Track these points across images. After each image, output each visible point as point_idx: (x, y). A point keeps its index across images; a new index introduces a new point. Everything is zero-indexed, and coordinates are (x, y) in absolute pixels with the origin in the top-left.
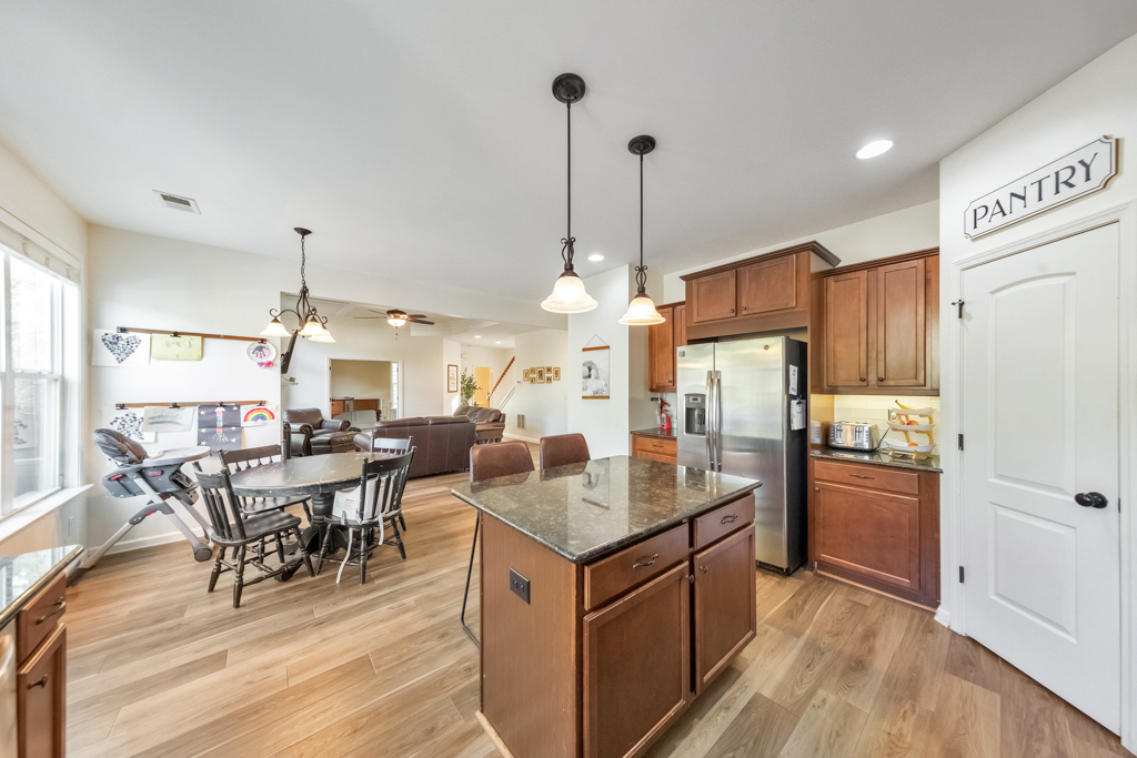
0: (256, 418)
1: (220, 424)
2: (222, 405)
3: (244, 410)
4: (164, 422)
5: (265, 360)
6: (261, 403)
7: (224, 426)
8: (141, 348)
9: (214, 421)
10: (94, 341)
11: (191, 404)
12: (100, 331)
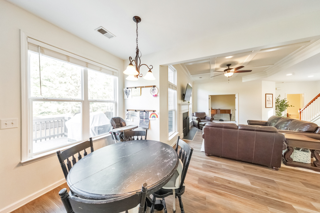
0: (153, 117)
1: (144, 118)
2: (144, 111)
3: (150, 113)
4: (134, 116)
6: (154, 111)
7: (145, 119)
8: (130, 93)
9: (143, 116)
10: (124, 92)
11: (139, 110)
12: (124, 89)
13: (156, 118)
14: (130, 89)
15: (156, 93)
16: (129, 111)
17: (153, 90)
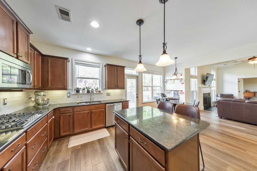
0: (181, 94)
2: (176, 91)
3: (179, 92)
4: (170, 93)
5: (182, 83)
6: (182, 91)
7: (177, 94)
8: (168, 82)
9: (175, 93)
10: (164, 82)
11: (173, 90)
12: (165, 81)
13: (183, 94)
14: (168, 81)
15: (183, 82)
16: (167, 91)
17: (181, 81)
